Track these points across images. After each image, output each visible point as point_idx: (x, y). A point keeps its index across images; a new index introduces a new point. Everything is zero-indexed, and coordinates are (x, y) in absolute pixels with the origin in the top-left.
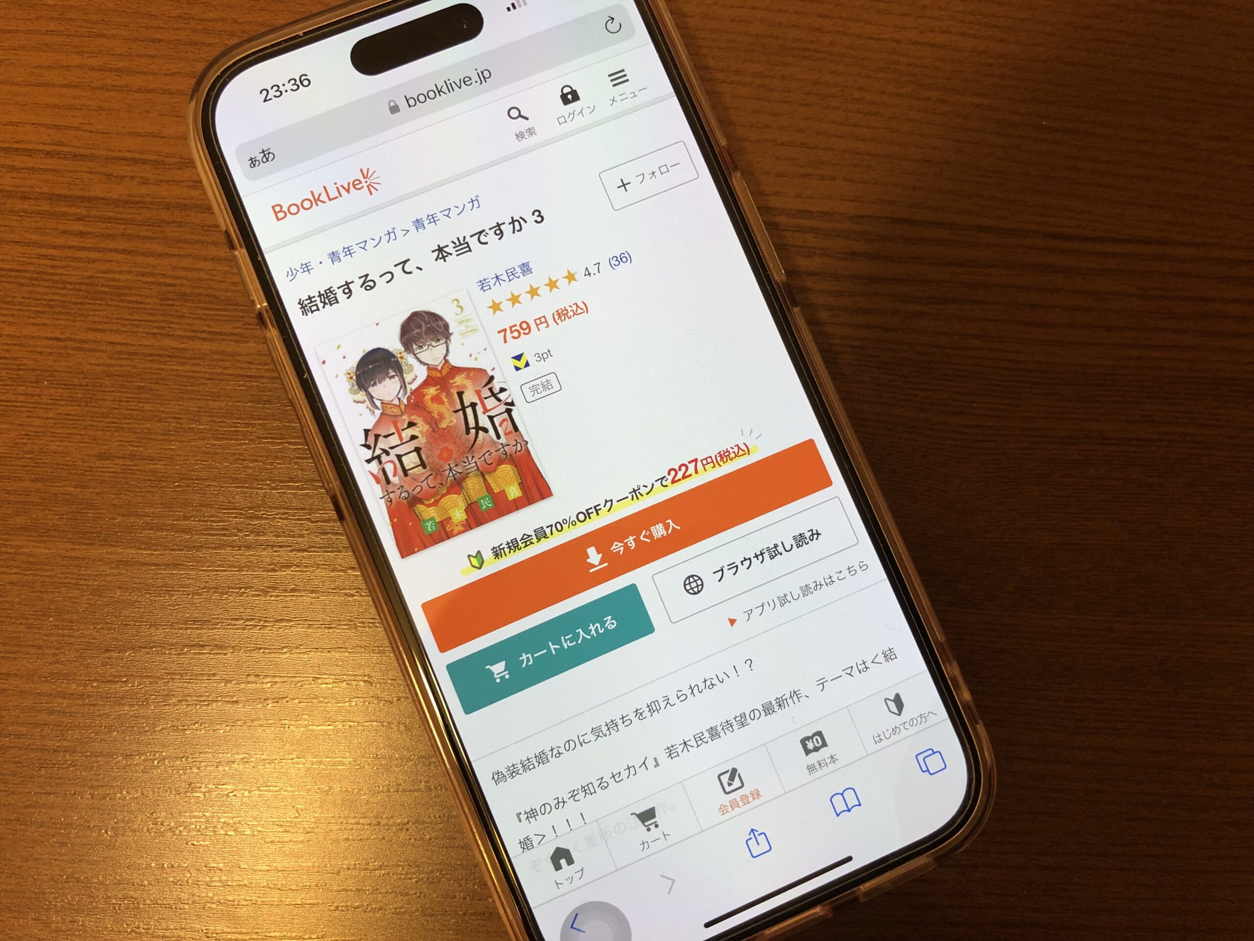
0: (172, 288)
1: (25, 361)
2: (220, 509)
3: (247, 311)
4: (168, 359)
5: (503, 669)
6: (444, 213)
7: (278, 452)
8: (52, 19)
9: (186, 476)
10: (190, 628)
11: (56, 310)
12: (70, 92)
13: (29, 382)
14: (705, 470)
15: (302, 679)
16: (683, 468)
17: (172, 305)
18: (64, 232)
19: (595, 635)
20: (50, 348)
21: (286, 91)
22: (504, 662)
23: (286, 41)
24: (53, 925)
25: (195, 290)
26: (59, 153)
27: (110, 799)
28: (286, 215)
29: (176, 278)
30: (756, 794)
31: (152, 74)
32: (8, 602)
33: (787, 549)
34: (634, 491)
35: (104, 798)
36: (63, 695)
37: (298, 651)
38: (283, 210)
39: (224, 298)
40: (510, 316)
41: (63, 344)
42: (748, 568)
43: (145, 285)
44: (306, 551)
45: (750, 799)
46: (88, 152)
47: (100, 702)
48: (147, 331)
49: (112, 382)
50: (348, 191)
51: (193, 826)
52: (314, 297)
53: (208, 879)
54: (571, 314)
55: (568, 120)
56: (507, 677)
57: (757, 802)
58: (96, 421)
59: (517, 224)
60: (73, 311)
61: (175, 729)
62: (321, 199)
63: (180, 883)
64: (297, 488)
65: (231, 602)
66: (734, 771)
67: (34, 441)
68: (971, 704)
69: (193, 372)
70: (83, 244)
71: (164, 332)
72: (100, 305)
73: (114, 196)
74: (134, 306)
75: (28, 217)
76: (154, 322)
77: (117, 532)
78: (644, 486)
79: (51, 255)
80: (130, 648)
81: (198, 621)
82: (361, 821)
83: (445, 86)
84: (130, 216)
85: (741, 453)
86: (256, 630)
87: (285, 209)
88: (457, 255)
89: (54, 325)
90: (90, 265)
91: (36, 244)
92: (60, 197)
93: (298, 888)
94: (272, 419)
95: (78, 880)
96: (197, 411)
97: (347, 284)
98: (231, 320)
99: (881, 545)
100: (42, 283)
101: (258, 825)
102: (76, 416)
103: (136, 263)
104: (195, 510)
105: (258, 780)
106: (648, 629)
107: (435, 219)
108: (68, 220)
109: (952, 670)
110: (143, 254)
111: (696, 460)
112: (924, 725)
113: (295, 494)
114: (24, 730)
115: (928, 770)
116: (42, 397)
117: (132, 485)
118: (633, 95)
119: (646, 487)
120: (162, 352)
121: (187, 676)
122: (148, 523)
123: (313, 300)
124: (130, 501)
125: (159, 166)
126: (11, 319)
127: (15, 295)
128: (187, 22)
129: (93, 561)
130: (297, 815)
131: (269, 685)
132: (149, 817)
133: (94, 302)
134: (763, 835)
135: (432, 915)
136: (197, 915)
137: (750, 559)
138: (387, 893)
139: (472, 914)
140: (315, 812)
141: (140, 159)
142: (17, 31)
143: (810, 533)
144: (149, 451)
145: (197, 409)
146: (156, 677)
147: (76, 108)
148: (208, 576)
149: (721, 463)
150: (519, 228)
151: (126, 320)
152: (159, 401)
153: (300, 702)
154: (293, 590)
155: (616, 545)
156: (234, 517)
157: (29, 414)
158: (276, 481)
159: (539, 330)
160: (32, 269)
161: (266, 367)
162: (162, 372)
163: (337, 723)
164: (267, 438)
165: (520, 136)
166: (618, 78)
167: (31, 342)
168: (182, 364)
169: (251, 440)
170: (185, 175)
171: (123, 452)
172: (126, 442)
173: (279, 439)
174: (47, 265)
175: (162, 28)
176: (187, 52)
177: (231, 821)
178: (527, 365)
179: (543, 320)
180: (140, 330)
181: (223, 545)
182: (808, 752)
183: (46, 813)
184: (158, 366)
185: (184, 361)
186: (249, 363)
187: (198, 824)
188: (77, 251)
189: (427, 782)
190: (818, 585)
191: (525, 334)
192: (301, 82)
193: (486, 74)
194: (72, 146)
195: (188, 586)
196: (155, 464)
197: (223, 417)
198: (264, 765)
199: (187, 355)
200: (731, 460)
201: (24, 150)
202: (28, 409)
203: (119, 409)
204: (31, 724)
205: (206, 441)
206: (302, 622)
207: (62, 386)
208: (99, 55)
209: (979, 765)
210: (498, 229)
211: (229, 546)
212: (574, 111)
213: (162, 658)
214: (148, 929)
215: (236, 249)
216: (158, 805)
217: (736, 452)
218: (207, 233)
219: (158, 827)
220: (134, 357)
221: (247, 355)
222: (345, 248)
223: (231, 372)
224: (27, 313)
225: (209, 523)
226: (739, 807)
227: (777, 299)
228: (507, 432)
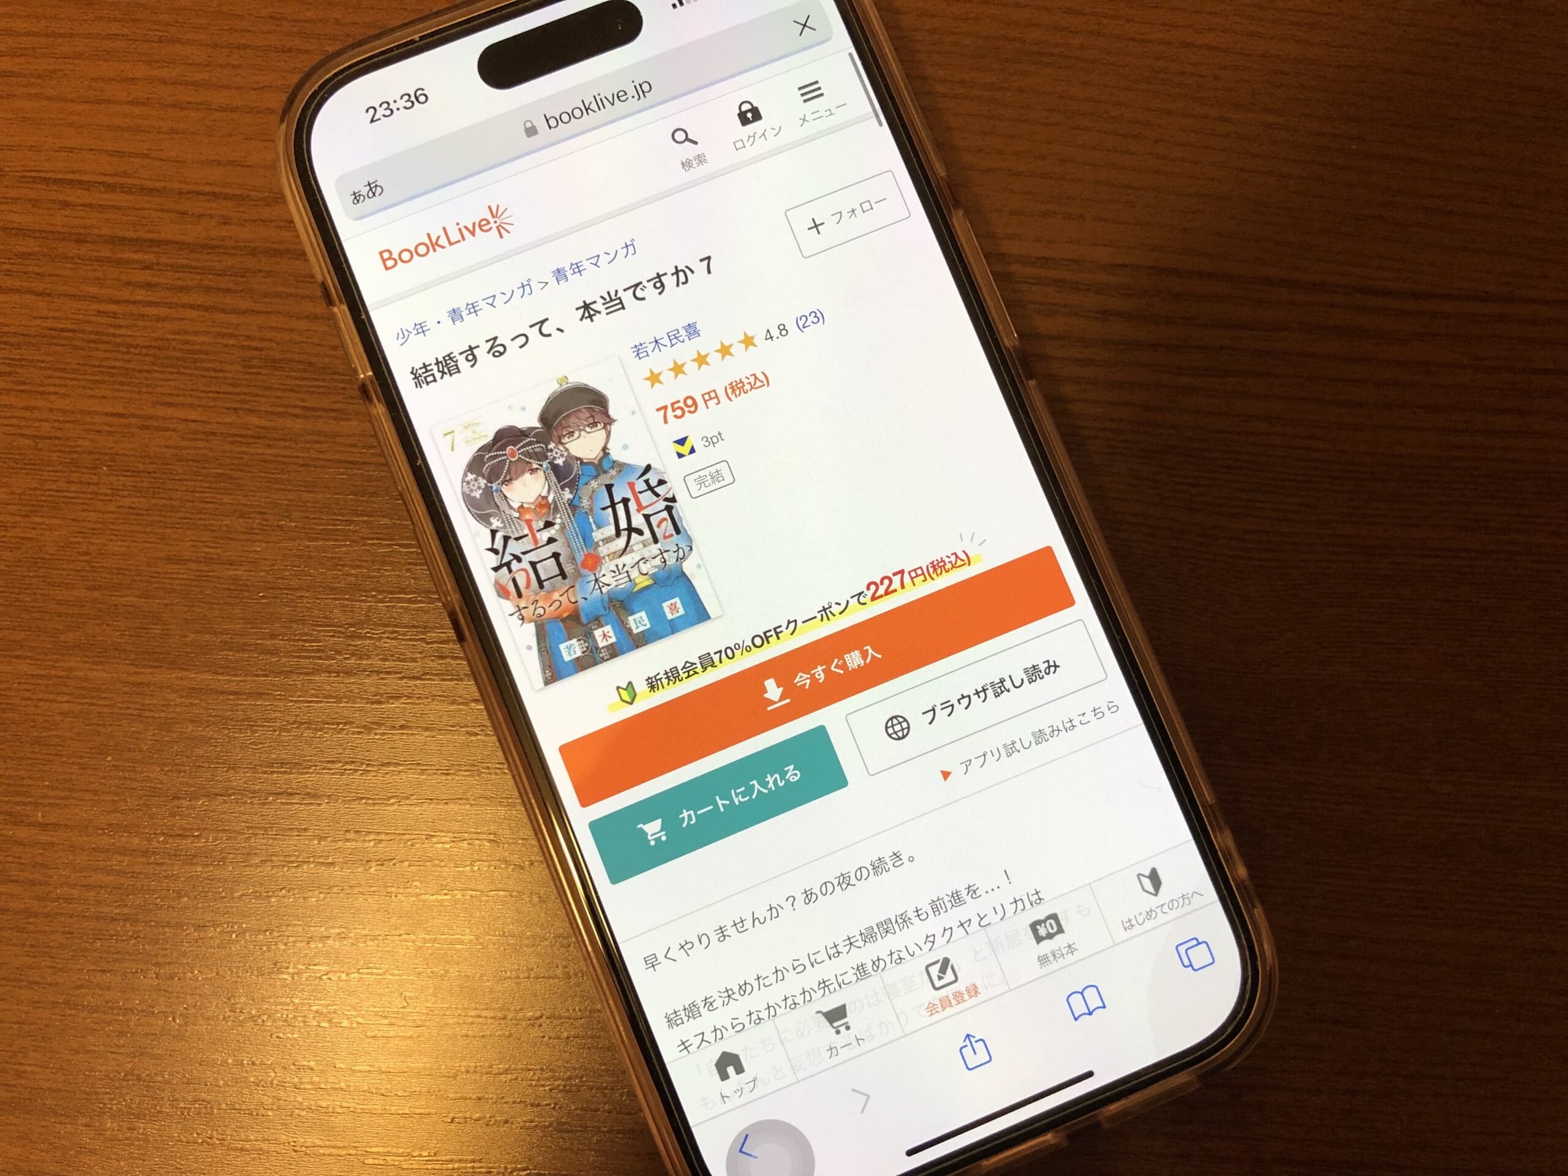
0: (258, 353)
1: (80, 442)
2: (313, 625)
3: (348, 381)
4: (252, 440)
5: (659, 829)
6: (591, 261)
7: (387, 556)
8: (115, 20)
9: (272, 585)
10: (276, 772)
11: (119, 379)
12: (137, 110)
13: (85, 468)
14: (914, 585)
15: (413, 837)
16: (886, 582)
17: (258, 373)
18: (128, 284)
19: (773, 789)
20: (110, 426)
21: (398, 109)
22: (659, 821)
23: (398, 47)
24: (109, 1133)
25: (286, 356)
26: (122, 186)
27: (179, 979)
28: (396, 264)
29: (263, 340)
30: (974, 991)
31: (237, 88)
32: (59, 737)
33: (1016, 685)
34: (824, 609)
35: (172, 978)
36: (124, 851)
37: (408, 802)
38: (393, 256)
39: (321, 366)
40: (673, 390)
41: (125, 421)
42: (966, 708)
43: (225, 349)
44: (419, 678)
45: (966, 997)
46: (159, 185)
47: (168, 862)
48: (227, 405)
49: (185, 468)
50: (473, 233)
51: (279, 1015)
52: (430, 365)
53: (296, 1080)
54: (747, 387)
55: (747, 145)
56: (664, 838)
57: (974, 1000)
58: (165, 516)
59: (681, 274)
60: (138, 381)
61: (257, 896)
62: (439, 243)
63: (263, 1083)
64: (410, 601)
65: (327, 740)
66: (946, 961)
67: (90, 540)
68: (1247, 883)
69: (283, 456)
70: (150, 299)
71: (248, 406)
72: (172, 373)
73: (189, 239)
74: (212, 374)
75: (85, 265)
76: (236, 394)
77: (189, 653)
78: (837, 603)
79: (113, 312)
80: (204, 796)
81: (286, 764)
82: (484, 1013)
83: (594, 102)
84: (208, 264)
85: (959, 563)
86: (357, 775)
87: (395, 255)
88: (607, 314)
89: (115, 398)
90: (159, 325)
91: (95, 297)
92: (123, 241)
93: (406, 1094)
94: (380, 516)
95: (139, 1078)
96: (287, 505)
97: (471, 349)
98: (329, 393)
99: (1136, 681)
100: (100, 346)
101: (357, 1016)
102: (140, 509)
103: (214, 322)
104: (284, 627)
105: (358, 960)
106: (840, 781)
107: (581, 269)
108: (135, 269)
109: (1224, 840)
110: (224, 311)
111: (902, 572)
112: (1187, 909)
113: (406, 608)
114: (75, 893)
115: (1191, 965)
116: (100, 486)
117: (207, 595)
118: (828, 113)
119: (839, 604)
120: (244, 432)
121: (272, 831)
122: (226, 643)
123: (429, 368)
124: (205, 615)
125: (243, 202)
126: (63, 390)
127: (68, 360)
128: (278, 23)
129: (162, 687)
130: (406, 1004)
131: (372, 844)
132: (225, 1003)
133: (163, 369)
134: (981, 1042)
135: (570, 1131)
136: (282, 1124)
137: (969, 696)
138: (514, 1102)
139: (618, 1132)
140: (427, 1001)
141: (220, 194)
142: (71, 35)
143: (1046, 665)
144: (228, 553)
145: (287, 502)
146: (235, 831)
147: (143, 131)
148: (299, 708)
149: (934, 576)
150: (684, 280)
152: (240, 493)
153: (410, 866)
154: (402, 727)
155: (801, 677)
156: (332, 636)
157: (85, 507)
158: (383, 591)
159: (708, 407)
160: (89, 328)
161: (372, 451)
162: (245, 456)
163: (455, 892)
164: (373, 539)
165: (686, 165)
166: (811, 92)
167: (88, 419)
168: (269, 446)
169: (353, 541)
170: (274, 214)
171: (199, 555)
172: (201, 542)
173: (387, 540)
174: (107, 324)
175: (249, 31)
176: (279, 61)
177: (325, 1010)
178: (692, 451)
179: (713, 395)
180: (219, 404)
181: (318, 670)
182: (1039, 939)
183: (100, 996)
184: (240, 449)
185: (272, 443)
186: (351, 445)
187: (285, 1012)
188: (143, 306)
189: (565, 967)
190: (1055, 731)
191: (690, 412)
192: (417, 99)
193: (646, 87)
194: (139, 178)
195: (275, 719)
196: (236, 570)
197: (321, 512)
198: (365, 942)
199: (275, 435)
200: (947, 572)
201: (80, 182)
202: (83, 501)
203: (193, 502)
204: (84, 886)
205: (298, 542)
206: (413, 767)
207: (125, 473)
208: (171, 65)
209: (1257, 960)
210: (658, 281)
211: (325, 672)
212: (755, 133)
213: (242, 809)
214: (223, 1140)
215: (335, 305)
216: (237, 988)
217: (954, 562)
218: (301, 285)
219: (237, 1015)
220: (211, 437)
221: (349, 436)
222: (468, 305)
223: (330, 456)
224: (82, 383)
225: (301, 643)
226: (951, 1006)
227: (1008, 372)
228: (667, 535)
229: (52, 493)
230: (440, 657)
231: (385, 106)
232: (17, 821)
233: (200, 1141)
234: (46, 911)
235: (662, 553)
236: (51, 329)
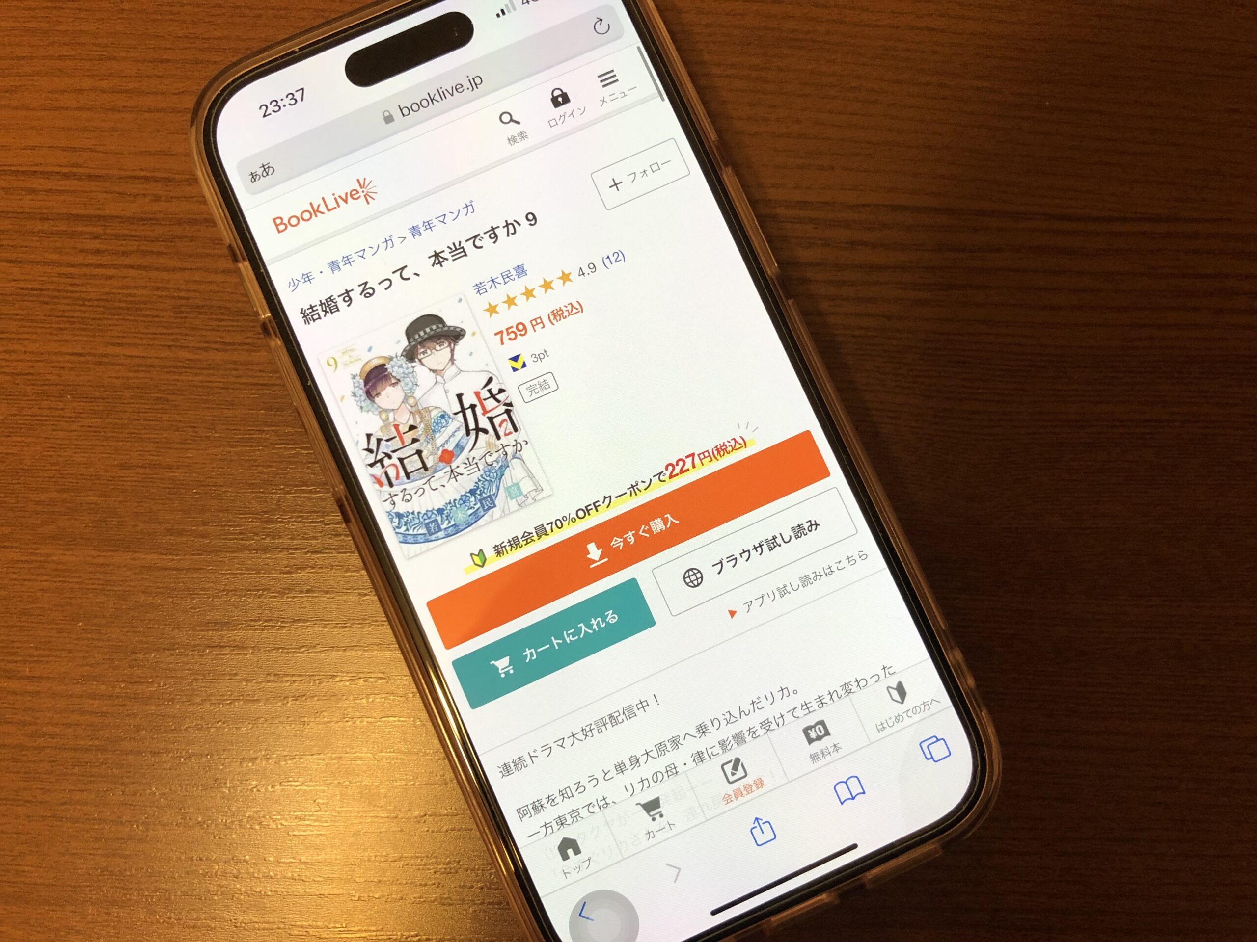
0: (185, 301)
1: (49, 377)
2: (236, 514)
3: (253, 321)
4: (184, 370)
5: (508, 665)
6: (440, 219)
7: (292, 457)
8: (64, 44)
9: (204, 483)
10: (211, 630)
11: (77, 326)
12: (84, 114)
13: (53, 396)
14: (703, 465)
15: (320, 677)
16: (681, 463)
17: (186, 317)
18: (82, 251)
19: (597, 629)
20: (71, 363)
21: (285, 106)
22: (508, 658)
23: (282, 57)
24: (90, 917)
25: (208, 303)
26: (75, 174)
27: (141, 795)
28: (286, 228)
29: (189, 291)
30: (760, 783)
31: (162, 94)
32: (40, 608)
33: (786, 541)
34: (633, 487)
35: (135, 794)
37: (315, 650)
38: (284, 222)
39: (235, 309)
40: (507, 318)
41: (81, 358)
42: (747, 560)
43: (160, 300)
44: (320, 552)
45: (754, 788)
46: (103, 172)
47: (129, 703)
48: (162, 343)
49: (132, 394)
50: (346, 201)
51: (220, 821)
52: (316, 306)
53: (235, 871)
54: (566, 314)
55: (559, 122)
56: (512, 672)
57: (761, 791)
58: (117, 432)
59: (511, 227)
60: (92, 327)
61: (199, 727)
62: (320, 209)
63: (209, 874)
64: (310, 492)
65: (250, 604)
66: (737, 761)
67: (59, 453)
68: (975, 691)
69: (208, 382)
70: (100, 262)
71: (179, 344)
72: (118, 320)
73: (128, 214)
74: (149, 319)
75: (49, 237)
76: (169, 334)
77: (140, 539)
78: (642, 482)
79: (71, 274)
80: (155, 650)
81: (219, 623)
82: (380, 814)
83: (437, 94)
84: (143, 233)
85: (738, 446)
86: (274, 631)
87: (286, 221)
88: (453, 260)
89: (75, 341)
90: (108, 282)
91: (56, 263)
92: (77, 218)
93: (322, 879)
94: (284, 426)
95: (112, 873)
97: (347, 292)
98: (242, 331)
99: (881, 535)
100: (62, 301)
101: (282, 819)
102: (98, 427)
103: (150, 279)
104: (213, 516)
105: (280, 775)
106: (650, 622)
107: (431, 225)
108: (85, 239)
109: (955, 656)
110: (157, 269)
111: (693, 455)
112: (927, 713)
113: (308, 498)
114: (57, 730)
115: (932, 758)
116: (66, 411)
117: (153, 493)
118: (623, 95)
119: (644, 482)
120: (177, 364)
121: (209, 676)
122: (169, 530)
123: (314, 309)
124: (151, 509)
125: (170, 183)
126: (34, 337)
127: (37, 313)
128: (192, 41)
129: (119, 567)
130: (318, 809)
131: (288, 684)
132: (177, 812)
133: (112, 317)
134: (768, 824)
135: (451, 905)
136: (225, 906)
137: (749, 551)
138: (406, 883)
139: (489, 904)
140: (335, 806)
141: (152, 177)
142: (32, 58)
143: (809, 524)
144: (167, 460)
145: (212, 418)
146: (180, 677)
147: (90, 131)
148: (228, 579)
149: (718, 457)
150: (513, 231)
151: (143, 333)
152: (175, 412)
153: (318, 700)
154: (308, 591)
155: (616, 540)
156: (251, 522)
157: (55, 428)
158: (290, 485)
159: (535, 331)
160: (53, 287)
162: (177, 383)
163: (355, 719)
164: (280, 444)
165: (512, 140)
166: (608, 78)
167: (54, 358)
168: (196, 374)
169: (265, 446)
170: (191, 192)
171: (145, 462)
172: (146, 451)
173: (292, 444)
174: (67, 284)
175: (170, 49)
176: (193, 71)
177: (255, 815)
178: (524, 365)
179: (539, 321)
180: (156, 342)
181: (241, 549)
182: (810, 741)
183: (80, 810)
184: (174, 377)
186: (260, 371)
187: (225, 818)
188: (95, 268)
189: (443, 775)
190: (819, 575)
191: (521, 335)
192: (298, 97)
193: (478, 80)
194: (87, 167)
195: (208, 589)
196: (173, 472)
197: (237, 424)
198: (285, 761)
199: (201, 366)
200: (728, 453)
201: (43, 173)
202: (52, 423)
203: (138, 420)
204: (64, 724)
205: (221, 449)
206: (318, 622)
207: (85, 400)
208: (111, 78)
209: (984, 751)
210: (493, 233)
211: (246, 549)
212: (565, 113)
213: (185, 660)
214: (180, 920)
215: (240, 262)
216: (186, 800)
217: (733, 446)
218: (217, 246)
219: (187, 821)
220: (152, 369)
221: (260, 364)
222: (343, 258)
223: (244, 380)
224: (48, 331)
225: (227, 528)
226: (742, 796)
227: (771, 292)
228: (507, 432)
229: (28, 417)
230: (336, 535)
231: (274, 103)
232: (10, 675)
233: (162, 921)
234: (35, 745)
235: (503, 448)
236: (22, 289)
